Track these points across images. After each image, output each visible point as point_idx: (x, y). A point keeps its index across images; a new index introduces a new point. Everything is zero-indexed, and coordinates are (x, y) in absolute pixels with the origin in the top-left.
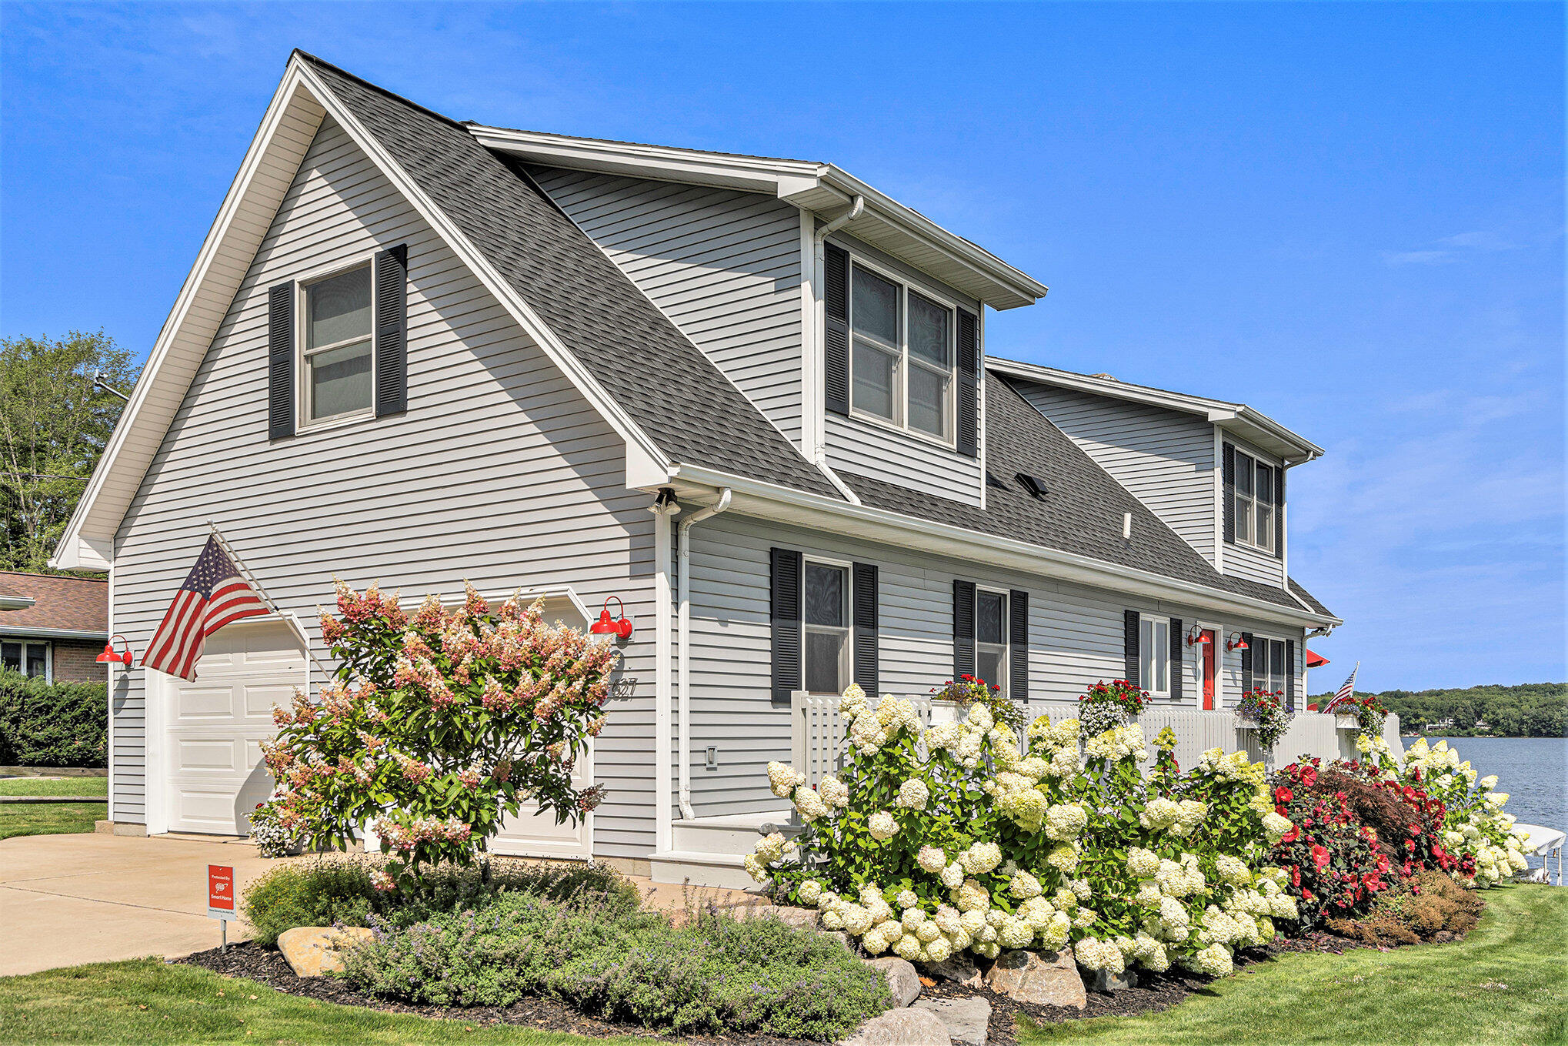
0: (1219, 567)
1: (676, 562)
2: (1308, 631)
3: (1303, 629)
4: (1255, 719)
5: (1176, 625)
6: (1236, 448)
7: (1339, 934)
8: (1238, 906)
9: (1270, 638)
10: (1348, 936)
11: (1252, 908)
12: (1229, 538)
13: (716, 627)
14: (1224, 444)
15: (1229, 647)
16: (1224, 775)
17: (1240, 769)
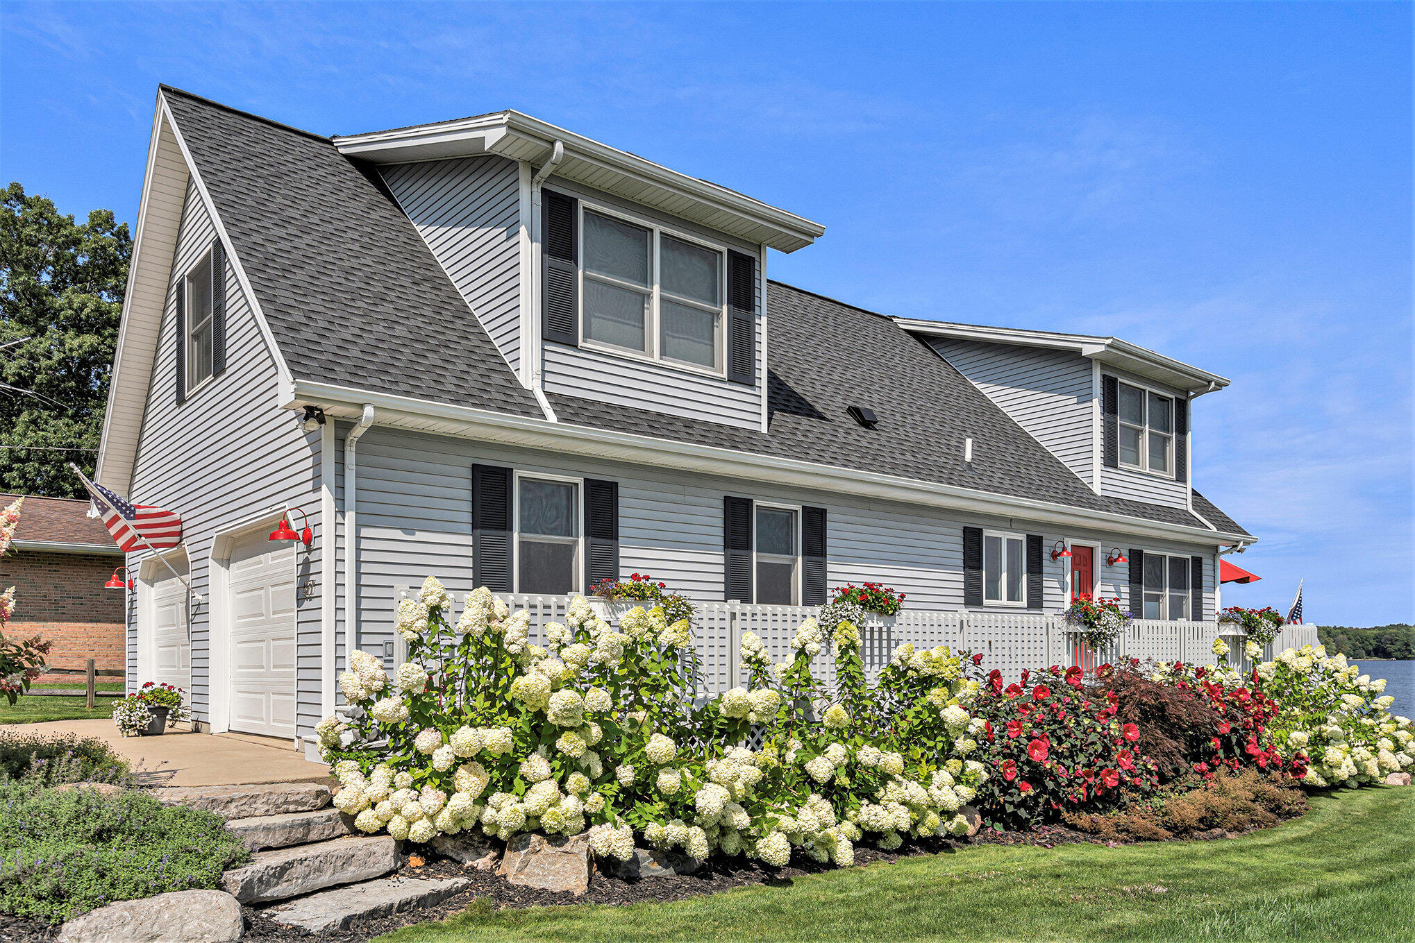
0: (1097, 489)
1: (340, 474)
2: (1222, 549)
3: (1216, 547)
5: (1035, 544)
6: (1120, 380)
7: (1073, 827)
8: (890, 796)
9: (1168, 554)
10: (1083, 830)
11: (908, 798)
12: (1110, 460)
13: (399, 534)
14: (1104, 376)
15: (1110, 562)
16: (916, 670)
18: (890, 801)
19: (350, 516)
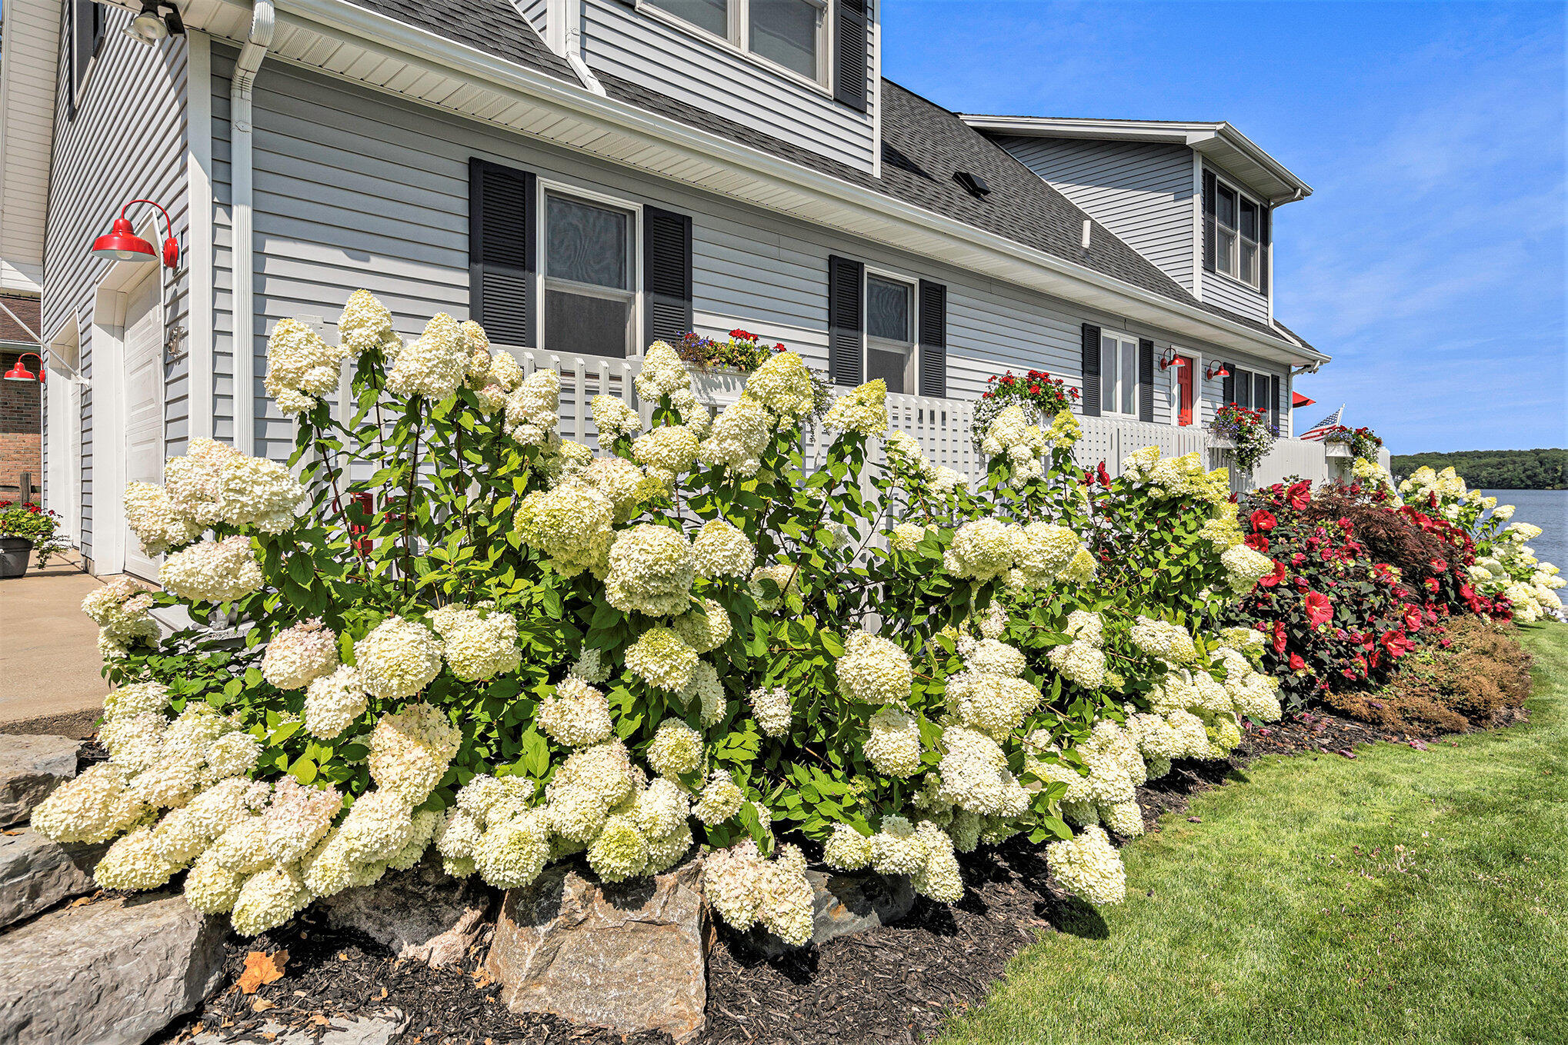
0: (1198, 294)
1: (222, 138)
2: (1294, 369)
3: (1289, 367)
4: (1231, 437)
5: (1147, 348)
6: (1218, 177)
7: (1345, 715)
9: (1254, 371)
10: (1358, 719)
12: (1209, 266)
14: (1204, 171)
15: (1209, 375)
16: (1162, 487)
17: (1189, 479)
18: (1171, 707)
19: (242, 214)
